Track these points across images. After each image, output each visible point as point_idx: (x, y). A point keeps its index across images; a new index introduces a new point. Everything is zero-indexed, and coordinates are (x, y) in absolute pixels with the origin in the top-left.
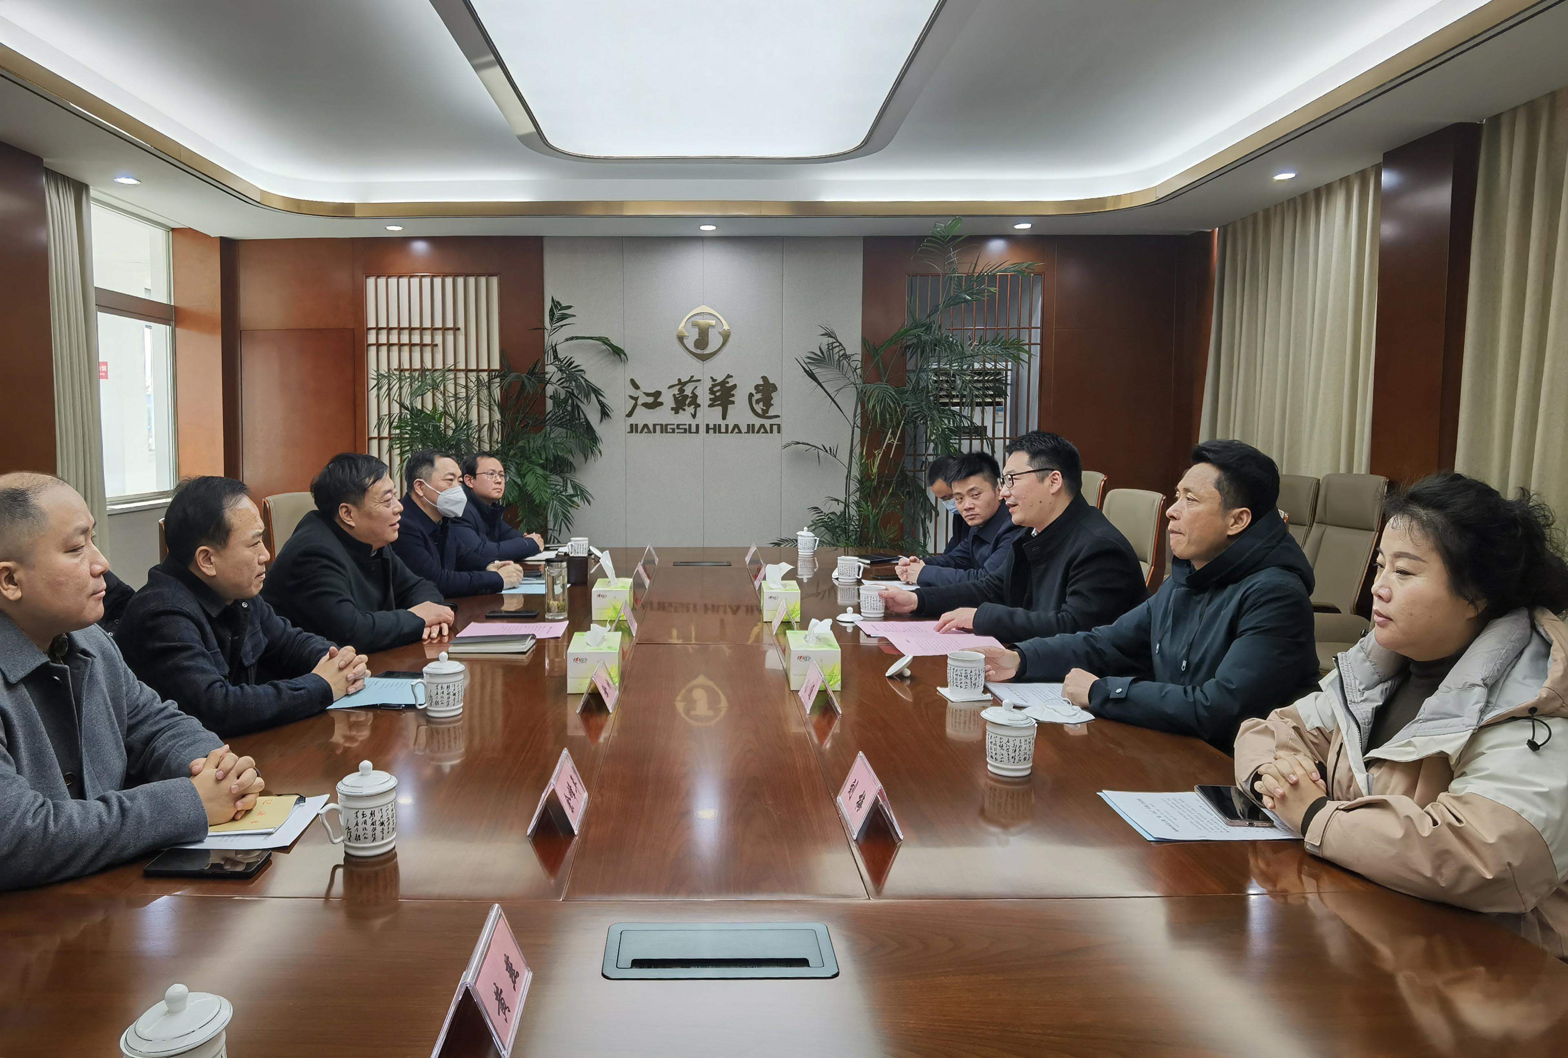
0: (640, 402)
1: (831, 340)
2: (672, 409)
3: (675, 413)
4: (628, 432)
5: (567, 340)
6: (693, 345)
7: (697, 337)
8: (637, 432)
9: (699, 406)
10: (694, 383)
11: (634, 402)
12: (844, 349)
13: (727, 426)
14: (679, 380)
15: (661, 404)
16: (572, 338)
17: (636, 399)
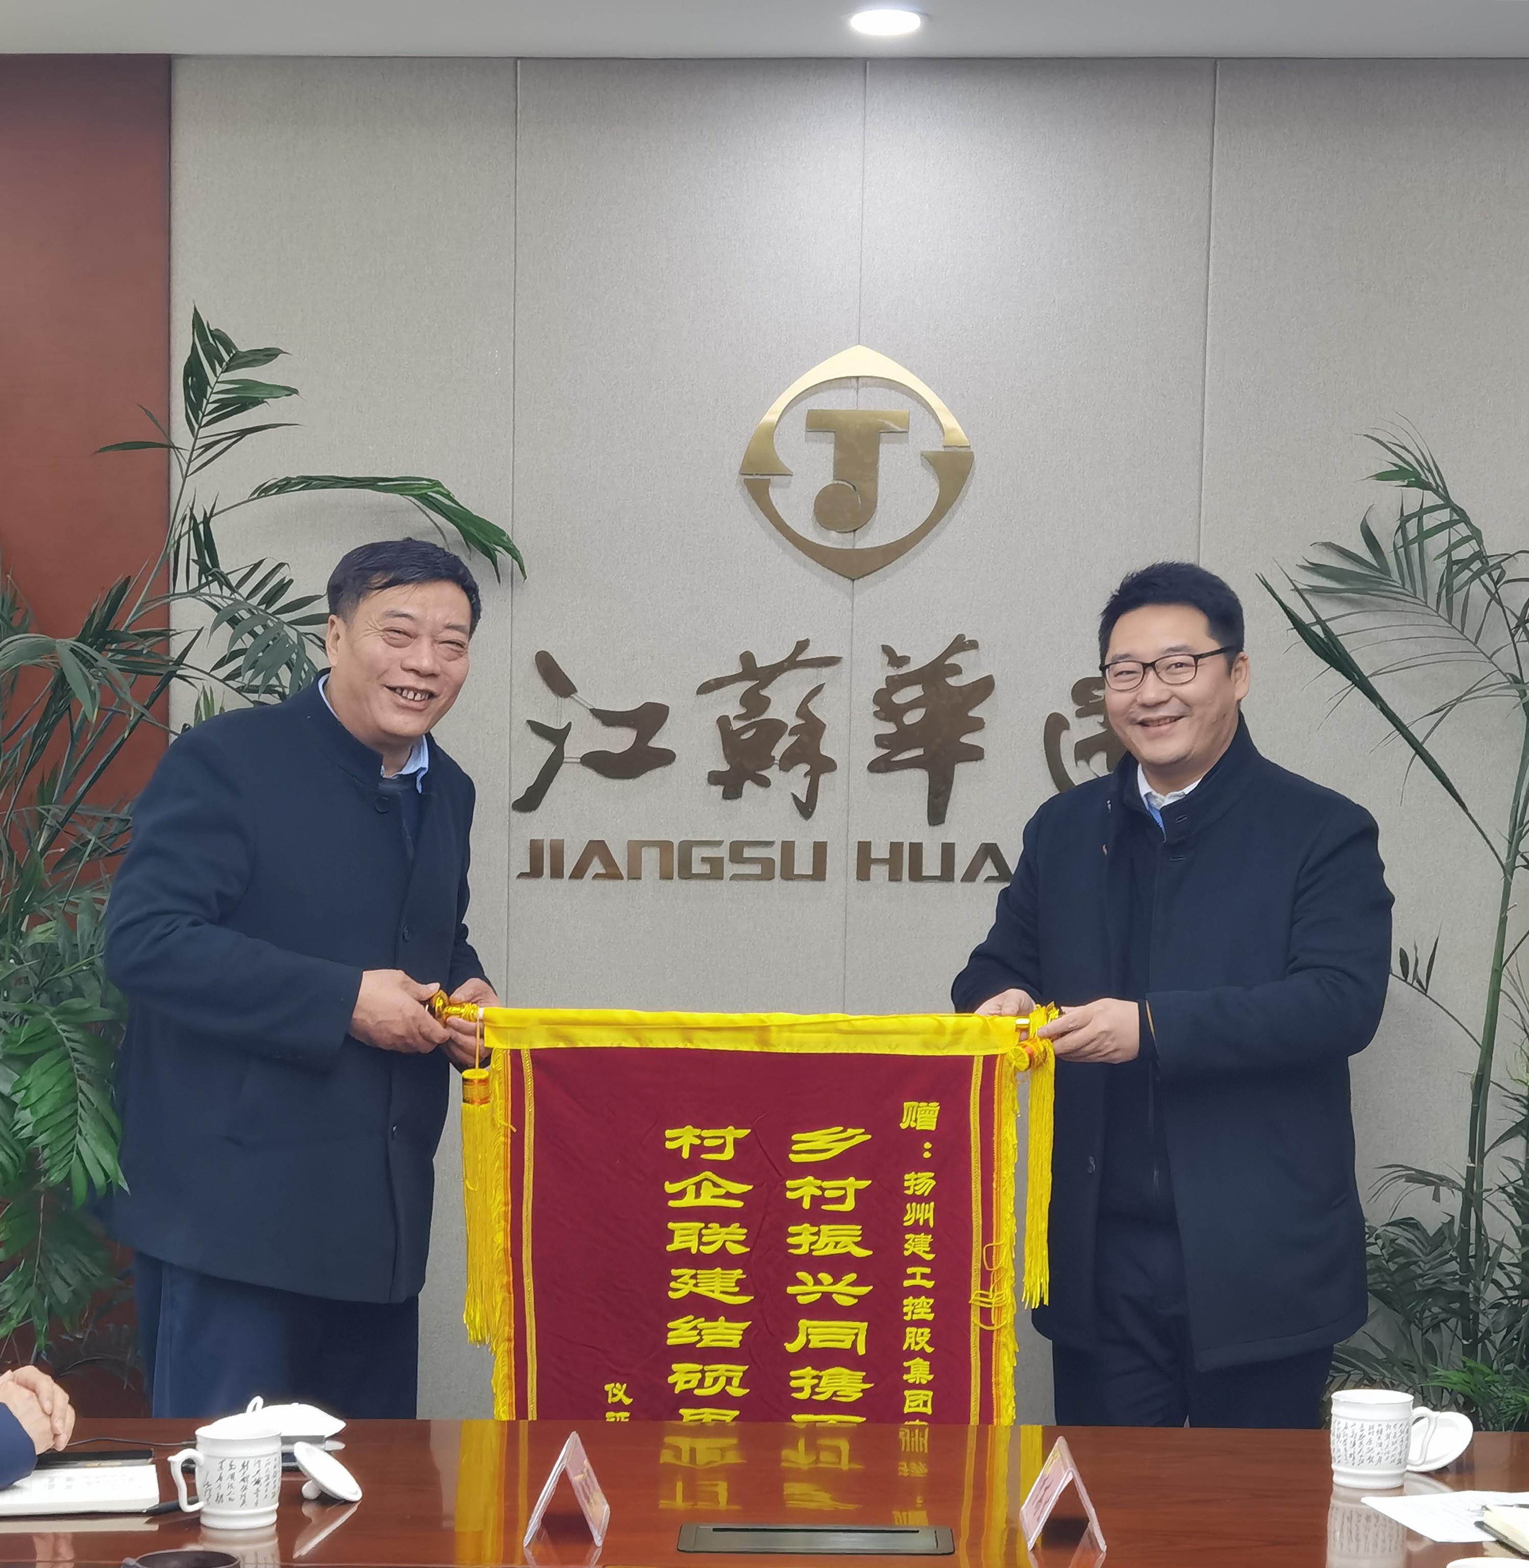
0: (574, 748)
1: (1414, 498)
2: (714, 778)
3: (727, 796)
4: (522, 875)
5: (264, 491)
6: (811, 515)
7: (829, 481)
8: (557, 873)
9: (829, 765)
10: (810, 672)
11: (548, 748)
12: (1476, 535)
13: (948, 851)
14: (747, 659)
15: (666, 757)
16: (284, 486)
17: (557, 737)
